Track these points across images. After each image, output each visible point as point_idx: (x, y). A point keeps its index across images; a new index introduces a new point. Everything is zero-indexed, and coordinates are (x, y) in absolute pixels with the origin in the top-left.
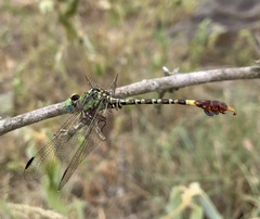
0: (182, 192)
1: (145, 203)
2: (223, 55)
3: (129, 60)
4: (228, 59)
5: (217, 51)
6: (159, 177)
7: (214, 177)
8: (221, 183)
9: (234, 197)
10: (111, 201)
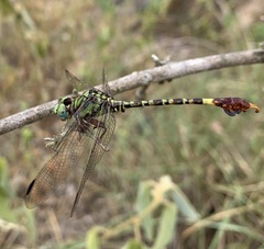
0: (152, 188)
1: (100, 201)
2: (177, 24)
3: (72, 36)
4: (184, 28)
5: (169, 20)
6: (115, 170)
7: (183, 167)
8: (191, 173)
9: (204, 188)
10: (60, 201)
